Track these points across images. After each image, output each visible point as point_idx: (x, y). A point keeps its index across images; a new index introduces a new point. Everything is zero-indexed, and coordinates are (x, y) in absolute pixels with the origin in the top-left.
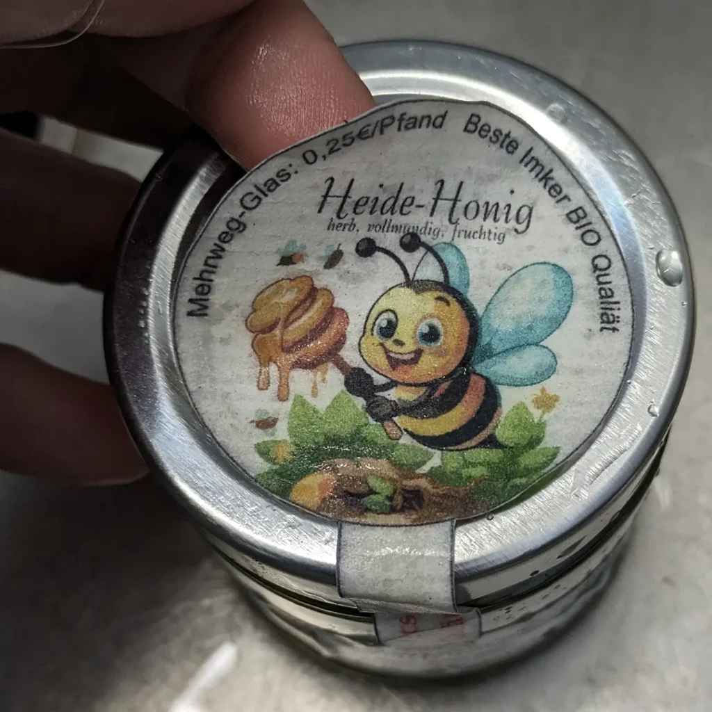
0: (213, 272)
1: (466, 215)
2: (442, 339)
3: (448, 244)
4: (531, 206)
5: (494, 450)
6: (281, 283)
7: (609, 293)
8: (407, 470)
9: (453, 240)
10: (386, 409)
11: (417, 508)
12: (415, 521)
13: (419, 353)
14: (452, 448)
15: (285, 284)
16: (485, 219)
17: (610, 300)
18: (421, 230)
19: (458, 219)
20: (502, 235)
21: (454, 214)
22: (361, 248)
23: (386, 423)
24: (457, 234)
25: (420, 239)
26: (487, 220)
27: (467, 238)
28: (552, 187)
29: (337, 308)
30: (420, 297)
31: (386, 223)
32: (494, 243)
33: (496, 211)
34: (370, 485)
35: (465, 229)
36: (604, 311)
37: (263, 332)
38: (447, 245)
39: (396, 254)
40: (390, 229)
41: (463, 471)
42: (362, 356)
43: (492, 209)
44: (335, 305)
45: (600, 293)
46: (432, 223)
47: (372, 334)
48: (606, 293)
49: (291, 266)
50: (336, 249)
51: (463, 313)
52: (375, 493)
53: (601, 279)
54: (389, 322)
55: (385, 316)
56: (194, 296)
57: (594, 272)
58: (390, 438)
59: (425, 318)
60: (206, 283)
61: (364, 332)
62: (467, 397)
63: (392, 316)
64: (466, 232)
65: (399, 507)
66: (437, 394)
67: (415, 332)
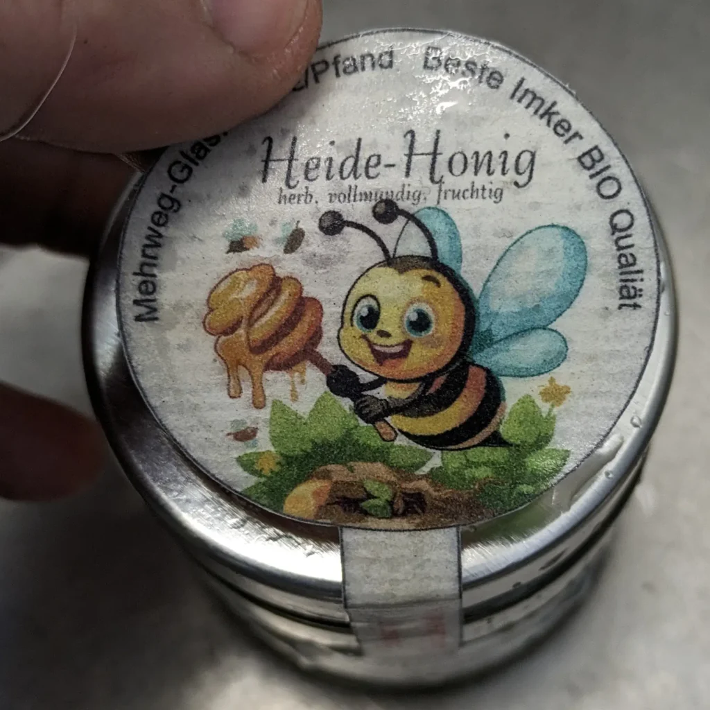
0: (155, 265)
1: (451, 171)
2: (433, 327)
3: (433, 208)
4: (533, 150)
5: (499, 448)
6: (236, 274)
7: (631, 260)
8: (406, 472)
9: (438, 203)
10: (377, 409)
11: (420, 511)
12: (418, 525)
13: (408, 344)
14: (453, 447)
15: (242, 276)
16: (476, 173)
17: (632, 269)
18: (397, 195)
19: (442, 177)
20: (499, 192)
21: (437, 171)
22: (325, 225)
23: (378, 424)
24: (443, 195)
25: (397, 207)
26: (479, 174)
27: (456, 199)
28: (559, 124)
29: (307, 298)
30: (403, 277)
31: (350, 191)
32: (490, 202)
33: (490, 161)
34: (368, 489)
35: (452, 188)
36: (624, 284)
37: (225, 333)
38: (432, 210)
39: (371, 228)
40: (358, 198)
41: (466, 471)
42: (343, 351)
43: (483, 160)
44: (304, 295)
45: (619, 262)
46: (409, 185)
47: (352, 325)
48: (627, 261)
49: (244, 253)
50: (294, 227)
51: (457, 296)
52: (374, 497)
53: (623, 243)
54: (371, 309)
55: (365, 302)
56: (139, 296)
57: (613, 234)
58: (384, 440)
59: (412, 303)
60: (149, 279)
61: (343, 323)
62: (466, 392)
63: (373, 303)
64: (454, 191)
65: (401, 511)
66: (432, 390)
67: (401, 320)
